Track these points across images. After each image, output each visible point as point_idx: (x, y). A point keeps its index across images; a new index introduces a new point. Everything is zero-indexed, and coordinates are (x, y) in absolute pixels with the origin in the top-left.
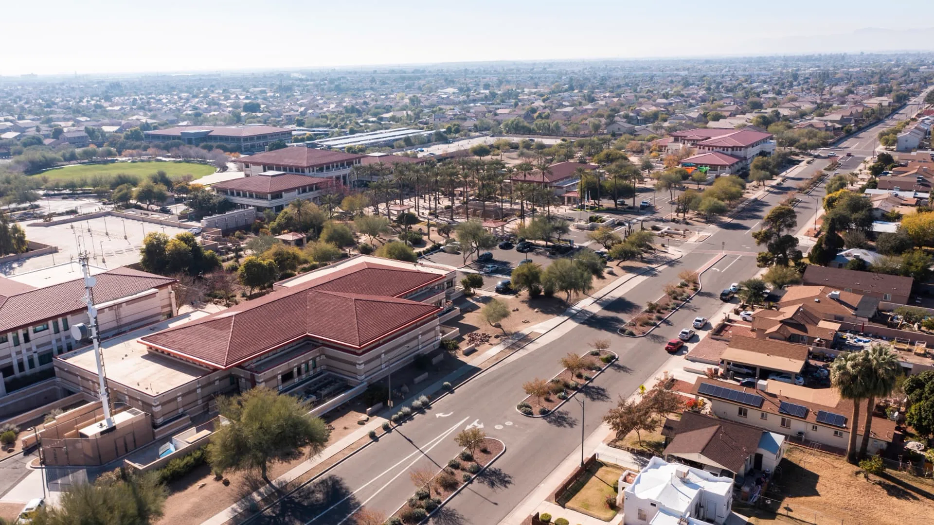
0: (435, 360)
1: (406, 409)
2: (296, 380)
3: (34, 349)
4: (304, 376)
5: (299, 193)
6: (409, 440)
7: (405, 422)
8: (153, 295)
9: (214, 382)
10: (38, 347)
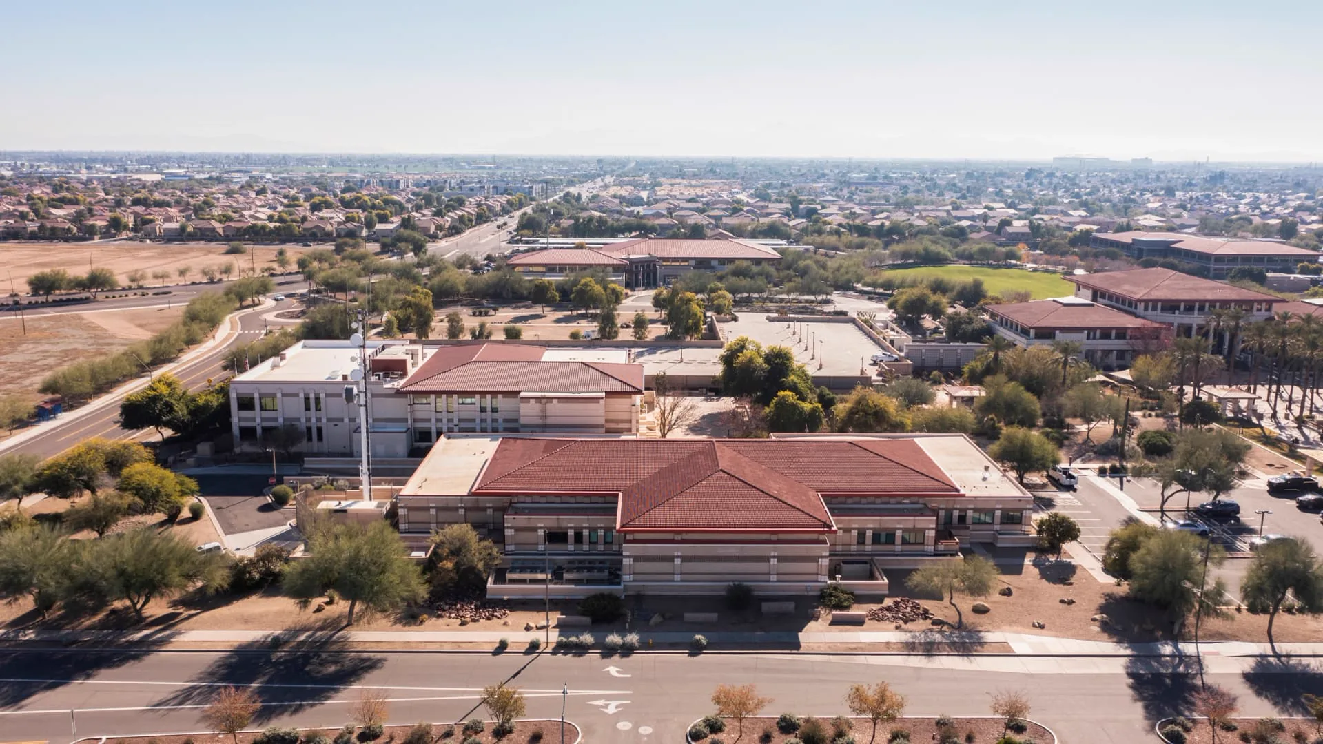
0: (766, 607)
1: (587, 638)
2: (571, 547)
3: (456, 422)
4: (586, 547)
5: (1088, 338)
6: (519, 673)
7: (565, 654)
8: (597, 399)
9: (485, 509)
10: (460, 420)
